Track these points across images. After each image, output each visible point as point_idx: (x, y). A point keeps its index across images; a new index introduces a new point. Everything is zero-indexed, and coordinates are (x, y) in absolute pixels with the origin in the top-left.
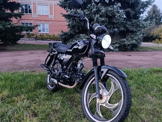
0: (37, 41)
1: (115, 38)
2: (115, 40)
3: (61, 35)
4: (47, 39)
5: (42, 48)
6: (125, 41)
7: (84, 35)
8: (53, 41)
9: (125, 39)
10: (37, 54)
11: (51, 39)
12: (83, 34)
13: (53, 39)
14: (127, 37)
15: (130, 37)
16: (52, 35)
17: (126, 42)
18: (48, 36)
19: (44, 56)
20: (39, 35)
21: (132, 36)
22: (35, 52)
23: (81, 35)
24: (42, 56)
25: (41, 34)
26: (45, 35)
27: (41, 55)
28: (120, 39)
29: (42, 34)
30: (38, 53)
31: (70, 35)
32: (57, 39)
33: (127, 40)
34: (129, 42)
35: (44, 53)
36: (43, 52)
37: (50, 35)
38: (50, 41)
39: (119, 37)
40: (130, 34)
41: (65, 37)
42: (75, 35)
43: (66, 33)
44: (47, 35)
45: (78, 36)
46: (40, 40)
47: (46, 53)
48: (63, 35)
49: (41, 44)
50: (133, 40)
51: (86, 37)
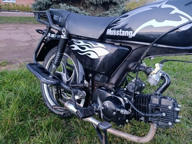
0: (2, 12)
1: (98, 10)
2: (98, 12)
3: (34, 4)
4: (15, 10)
5: (11, 22)
6: (108, 14)
7: (65, 5)
8: (23, 12)
9: (108, 12)
10: (7, 30)
11: (20, 10)
12: (63, 4)
13: (23, 10)
14: (110, 9)
15: (113, 9)
16: (20, 5)
17: (110, 15)
18: (16, 6)
19: (18, 33)
20: (4, 5)
21: (115, 9)
22: (3, 27)
23: (61, 4)
24: (15, 33)
25: (5, 3)
26: (11, 4)
27: (13, 31)
28: (102, 11)
29: (7, 4)
30: (7, 28)
31: (46, 4)
32: (27, 10)
33: (111, 13)
34: (113, 15)
35: (17, 28)
36: (15, 26)
37: (18, 5)
38: (19, 12)
39: (102, 9)
40: (113, 6)
41: (40, 7)
42: (52, 4)
43: (40, 2)
44: (14, 5)
45: (56, 6)
46: (5, 11)
47: (19, 28)
48: (36, 5)
49: (8, 16)
50: (116, 13)
51: (67, 8)
